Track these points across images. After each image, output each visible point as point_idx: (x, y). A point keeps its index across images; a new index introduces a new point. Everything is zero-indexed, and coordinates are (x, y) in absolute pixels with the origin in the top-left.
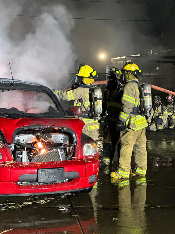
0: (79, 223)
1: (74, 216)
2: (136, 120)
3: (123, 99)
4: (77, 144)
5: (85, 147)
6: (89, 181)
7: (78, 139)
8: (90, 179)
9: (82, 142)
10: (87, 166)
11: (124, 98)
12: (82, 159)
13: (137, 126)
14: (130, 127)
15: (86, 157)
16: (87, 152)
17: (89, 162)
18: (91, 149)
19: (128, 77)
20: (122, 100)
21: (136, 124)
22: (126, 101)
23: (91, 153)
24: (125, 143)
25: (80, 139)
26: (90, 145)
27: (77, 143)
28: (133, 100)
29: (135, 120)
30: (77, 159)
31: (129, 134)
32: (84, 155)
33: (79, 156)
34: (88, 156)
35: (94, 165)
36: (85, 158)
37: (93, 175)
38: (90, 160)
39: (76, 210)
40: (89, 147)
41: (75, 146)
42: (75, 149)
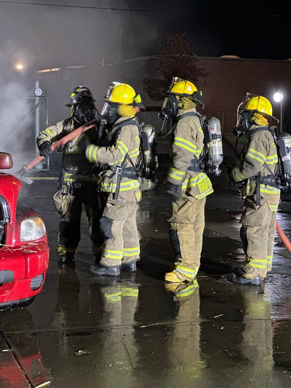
0: (19, 363)
1: (7, 350)
2: (199, 182)
3: (176, 146)
4: (9, 222)
5: (23, 225)
6: (31, 287)
7: (12, 212)
8: (33, 282)
9: (17, 215)
10: (29, 259)
11: (176, 143)
12: (19, 247)
13: (201, 192)
14: (191, 193)
15: (26, 244)
16: (27, 234)
17: (31, 251)
18: (34, 228)
19: (183, 106)
20: (173, 146)
21: (200, 188)
22: (179, 149)
23: (35, 235)
24: (183, 221)
25: (14, 211)
26: (31, 221)
27: (9, 219)
28: (192, 148)
29: (198, 180)
30: (11, 248)
31: (190, 205)
32: (22, 241)
33: (14, 241)
34: (30, 241)
35: (39, 257)
36: (24, 245)
37: (39, 275)
38: (33, 248)
39: (9, 340)
40: (30, 225)
41: (5, 225)
42: (5, 229)
